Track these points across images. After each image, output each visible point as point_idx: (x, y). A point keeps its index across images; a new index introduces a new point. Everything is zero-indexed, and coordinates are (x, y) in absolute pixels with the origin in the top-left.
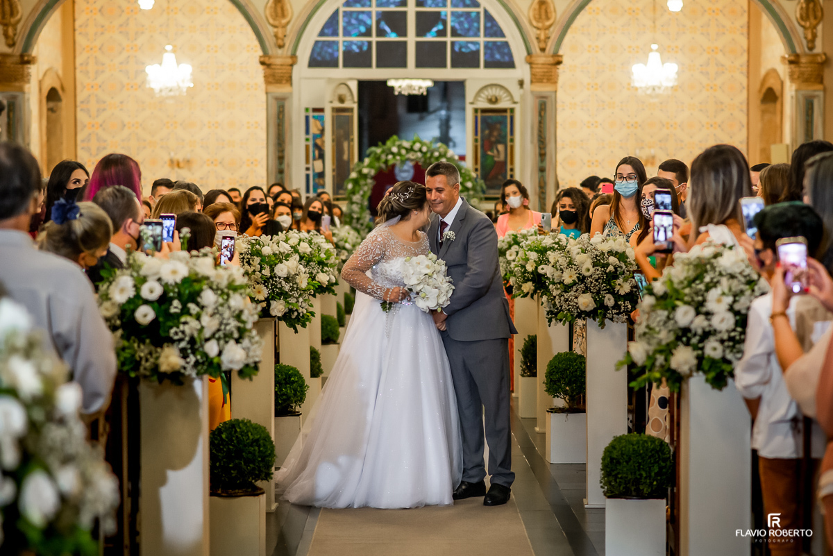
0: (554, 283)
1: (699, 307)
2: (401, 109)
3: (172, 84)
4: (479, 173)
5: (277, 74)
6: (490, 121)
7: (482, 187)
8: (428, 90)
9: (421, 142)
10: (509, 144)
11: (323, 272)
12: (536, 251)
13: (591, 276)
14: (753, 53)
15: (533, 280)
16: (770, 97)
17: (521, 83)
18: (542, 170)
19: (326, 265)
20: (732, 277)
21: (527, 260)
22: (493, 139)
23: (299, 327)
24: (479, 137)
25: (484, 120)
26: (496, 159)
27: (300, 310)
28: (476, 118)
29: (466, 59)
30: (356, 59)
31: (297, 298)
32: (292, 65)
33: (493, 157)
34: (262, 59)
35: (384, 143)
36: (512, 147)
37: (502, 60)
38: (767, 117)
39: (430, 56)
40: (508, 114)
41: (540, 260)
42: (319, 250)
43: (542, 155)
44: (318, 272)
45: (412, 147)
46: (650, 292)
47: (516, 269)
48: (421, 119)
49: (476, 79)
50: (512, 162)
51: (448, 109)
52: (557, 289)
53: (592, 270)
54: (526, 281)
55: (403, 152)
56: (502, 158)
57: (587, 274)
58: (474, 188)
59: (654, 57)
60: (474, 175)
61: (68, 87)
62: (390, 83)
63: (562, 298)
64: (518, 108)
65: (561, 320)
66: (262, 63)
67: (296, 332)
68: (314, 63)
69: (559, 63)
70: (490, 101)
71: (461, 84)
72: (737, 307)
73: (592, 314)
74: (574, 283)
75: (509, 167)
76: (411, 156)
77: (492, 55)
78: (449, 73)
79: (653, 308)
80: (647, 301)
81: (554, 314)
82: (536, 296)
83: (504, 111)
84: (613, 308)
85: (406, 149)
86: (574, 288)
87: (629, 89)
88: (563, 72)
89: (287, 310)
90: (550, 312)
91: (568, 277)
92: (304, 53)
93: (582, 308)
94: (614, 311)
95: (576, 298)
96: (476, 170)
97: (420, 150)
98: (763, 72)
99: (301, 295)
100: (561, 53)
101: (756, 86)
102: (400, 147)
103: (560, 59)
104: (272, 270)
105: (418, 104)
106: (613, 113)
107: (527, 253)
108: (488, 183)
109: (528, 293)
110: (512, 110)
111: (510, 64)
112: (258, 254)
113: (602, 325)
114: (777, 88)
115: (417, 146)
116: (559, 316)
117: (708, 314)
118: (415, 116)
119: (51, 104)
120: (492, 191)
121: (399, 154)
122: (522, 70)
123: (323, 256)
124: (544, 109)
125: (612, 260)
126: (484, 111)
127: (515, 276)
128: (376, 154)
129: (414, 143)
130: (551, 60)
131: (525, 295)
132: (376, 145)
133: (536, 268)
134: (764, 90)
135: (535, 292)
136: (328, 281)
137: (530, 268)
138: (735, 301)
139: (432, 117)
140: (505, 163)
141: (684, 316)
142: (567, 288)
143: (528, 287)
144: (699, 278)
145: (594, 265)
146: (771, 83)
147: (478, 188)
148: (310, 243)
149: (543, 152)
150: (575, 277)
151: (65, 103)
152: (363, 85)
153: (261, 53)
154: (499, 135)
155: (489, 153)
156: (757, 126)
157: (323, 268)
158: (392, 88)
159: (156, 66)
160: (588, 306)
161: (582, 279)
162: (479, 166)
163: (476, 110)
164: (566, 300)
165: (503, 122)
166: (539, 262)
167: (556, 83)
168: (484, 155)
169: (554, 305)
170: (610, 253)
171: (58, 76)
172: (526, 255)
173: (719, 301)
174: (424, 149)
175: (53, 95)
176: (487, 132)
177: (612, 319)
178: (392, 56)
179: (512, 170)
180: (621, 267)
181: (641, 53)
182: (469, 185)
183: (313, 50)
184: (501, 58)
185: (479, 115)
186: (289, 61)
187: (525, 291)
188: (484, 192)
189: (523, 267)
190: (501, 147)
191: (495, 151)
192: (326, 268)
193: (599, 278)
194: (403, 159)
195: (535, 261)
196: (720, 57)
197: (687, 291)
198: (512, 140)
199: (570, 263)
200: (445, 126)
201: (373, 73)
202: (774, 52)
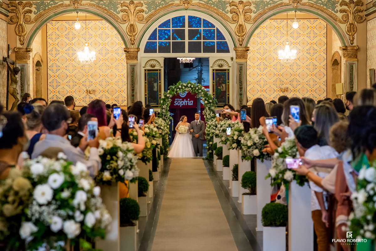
0: (244, 145)
2: (181, 67)
3: (88, 59)
4: (215, 96)
5: (131, 55)
6: (219, 74)
7: (216, 102)
8: (193, 60)
9: (191, 84)
10: (227, 84)
11: (154, 140)
12: (238, 131)
13: (258, 143)
14: (328, 45)
15: (237, 143)
16: (336, 63)
17: (232, 59)
18: (241, 94)
19: (155, 137)
21: (234, 135)
22: (221, 82)
23: (147, 162)
24: (215, 81)
25: (217, 74)
26: (222, 90)
27: (148, 156)
28: (214, 73)
29: (209, 49)
30: (164, 49)
31: (147, 152)
32: (138, 52)
33: (221, 89)
34: (125, 49)
35: (176, 84)
36: (228, 85)
37: (224, 49)
38: (335, 71)
39: (194, 48)
40: (227, 72)
41: (239, 135)
42: (153, 131)
43: (241, 88)
44: (152, 140)
45: (187, 85)
47: (230, 138)
48: (190, 70)
49: (213, 57)
50: (228, 92)
51: (201, 66)
52: (245, 148)
53: (258, 140)
54: (234, 143)
56: (224, 89)
57: (257, 142)
58: (213, 102)
59: (287, 47)
60: (212, 97)
61: (45, 60)
62: (178, 58)
63: (247, 151)
64: (231, 69)
65: (247, 159)
66: (125, 51)
67: (146, 164)
68: (146, 51)
69: (248, 50)
70: (219, 66)
71: (207, 59)
73: (259, 157)
74: (252, 146)
75: (227, 93)
76: (186, 89)
77: (220, 48)
78: (202, 55)
80: (276, 155)
81: (244, 157)
82: (238, 149)
83: (225, 70)
84: (267, 155)
85: (185, 86)
86: (252, 147)
87: (277, 60)
88: (250, 54)
89: (143, 156)
90: (242, 157)
91: (249, 143)
92: (143, 47)
93: (255, 155)
94: (267, 156)
95: (253, 151)
96: (214, 95)
97: (191, 87)
98: (333, 53)
99: (148, 150)
100: (249, 46)
101: (330, 58)
102: (182, 85)
103: (248, 49)
105: (189, 66)
106: (270, 70)
107: (234, 132)
108: (218, 100)
109: (234, 148)
110: (228, 70)
111: (228, 51)
113: (262, 161)
114: (338, 60)
115: (189, 85)
116: (246, 158)
118: (188, 69)
119: (37, 68)
120: (220, 103)
121: (182, 89)
122: (232, 54)
123: (154, 133)
124: (242, 70)
126: (217, 70)
127: (229, 141)
128: (172, 88)
129: (188, 84)
130: (244, 49)
131: (233, 149)
132: (173, 85)
133: (238, 138)
134: (333, 60)
135: (237, 147)
136: (156, 143)
137: (235, 138)
139: (195, 69)
140: (226, 92)
142: (249, 147)
143: (235, 145)
145: (260, 138)
146: (336, 57)
147: (214, 102)
148: (149, 128)
149: (241, 87)
150: (252, 143)
151: (43, 67)
152: (167, 60)
153: (124, 46)
154: (223, 80)
155: (219, 87)
156: (330, 75)
157: (154, 138)
158: (179, 60)
159: (81, 52)
160: (257, 154)
161: (255, 144)
163: (213, 70)
164: (249, 152)
165: (225, 75)
166: (239, 136)
167: (246, 58)
168: (217, 89)
169: (244, 154)
171: (40, 56)
172: (234, 133)
174: (192, 86)
175: (38, 64)
176: (218, 79)
177: (266, 159)
178: (179, 48)
179: (228, 94)
181: (281, 45)
182: (211, 101)
183: (146, 45)
184: (224, 48)
185: (215, 72)
186: (136, 50)
187: (234, 147)
188: (217, 104)
189: (233, 137)
190: (224, 85)
191: (222, 87)
192: (155, 138)
193: (261, 144)
194: (184, 90)
195: (237, 135)
196: (315, 46)
198: (228, 82)
199: (250, 138)
200: (200, 73)
201: (171, 55)
202: (337, 45)
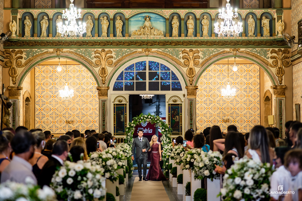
0: (196, 167)
1: (242, 178)
2: (143, 102)
3: (68, 96)
4: (170, 125)
5: (102, 93)
6: (174, 108)
7: (171, 130)
8: (153, 97)
9: (151, 115)
11: (120, 161)
12: (190, 155)
13: (208, 165)
14: (261, 85)
15: (189, 164)
16: (268, 99)
17: (184, 95)
18: (191, 124)
19: (121, 159)
20: (252, 168)
21: (187, 157)
22: (175, 114)
23: (114, 181)
24: (170, 113)
25: (172, 108)
26: (176, 121)
27: (115, 176)
28: (169, 107)
29: (166, 88)
30: (129, 88)
31: (114, 172)
32: (108, 90)
33: (175, 120)
34: (98, 88)
35: (139, 116)
36: (181, 117)
37: (178, 88)
38: (267, 106)
39: (153, 87)
40: (180, 106)
41: (191, 157)
42: (119, 154)
43: (191, 119)
44: (119, 162)
45: (148, 117)
46: (227, 173)
47: (184, 160)
48: (150, 105)
49: (169, 94)
50: (181, 122)
51: (159, 102)
52: (197, 169)
53: (209, 162)
54: (187, 164)
55: (145, 119)
56: (178, 120)
57: (207, 164)
58: (168, 131)
59: (228, 87)
60: (168, 126)
61: (33, 97)
62: (140, 95)
63: (199, 172)
64: (183, 104)
65: (199, 179)
66: (98, 89)
67: (113, 183)
68: (115, 89)
69: (197, 89)
70: (174, 101)
71: (164, 96)
72: (254, 178)
73: (209, 177)
74: (203, 167)
75: (180, 123)
76: (147, 120)
77: (174, 86)
78: (160, 92)
79: (228, 178)
80: (226, 176)
81: (196, 177)
82: (190, 169)
83: (179, 104)
84: (216, 175)
85: (146, 118)
86: (203, 168)
87: (220, 97)
88: (198, 92)
89: (110, 176)
90: (195, 176)
91: (201, 165)
92: (112, 86)
93: (206, 175)
94: (216, 176)
95: (204, 171)
97: (151, 118)
98: (265, 91)
99: (115, 171)
100: (197, 85)
101: (263, 95)
102: (144, 117)
103: (197, 87)
104: (106, 163)
105: (149, 101)
106: (215, 105)
107: (187, 155)
108: (173, 129)
109: (187, 168)
110: (181, 104)
111: (181, 89)
112: (101, 157)
113: (212, 180)
114: (270, 97)
115: (149, 117)
116: (198, 177)
117: (245, 180)
118: (148, 104)
119: (27, 103)
120: (174, 131)
121: (144, 119)
122: (184, 91)
123: (120, 156)
124: (192, 104)
125: (215, 159)
126: (172, 105)
127: (183, 162)
128: (136, 119)
129: (149, 116)
130: (194, 88)
131: (187, 169)
132: (136, 117)
133: (190, 160)
134: (265, 97)
135: (190, 168)
136: (122, 165)
137: (188, 160)
138: (254, 176)
139: (154, 104)
140: (179, 122)
141: (238, 180)
142: (201, 168)
143: (188, 166)
144: (242, 168)
145: (210, 161)
146: (268, 94)
147: (170, 131)
148: (116, 152)
149: (191, 118)
150: (203, 165)
151: (31, 102)
152: (131, 96)
153: (97, 86)
154: (177, 113)
155: (174, 119)
156: (263, 109)
157: (120, 160)
158: (141, 97)
159: (62, 90)
160: (207, 174)
161: (205, 165)
162: (170, 123)
163: (169, 104)
164: (200, 172)
165: (178, 108)
166: (191, 158)
167: (196, 95)
168: (172, 120)
169: (197, 174)
170: (215, 157)
171: (29, 93)
172: (187, 156)
173: (249, 176)
174: (152, 118)
175: (27, 100)
176: (173, 111)
177: (215, 179)
178: (141, 87)
179: (181, 124)
180: (218, 162)
181: (223, 85)
182: (167, 129)
183: (115, 85)
184: (177, 87)
185: (170, 106)
186: (107, 88)
187: (187, 167)
188: (172, 132)
189: (186, 160)
190: (177, 117)
191: (176, 118)
192: (121, 160)
193: (211, 165)
194: (145, 121)
195: (190, 158)
196: (250, 86)
197: (239, 173)
198: (181, 114)
199: (202, 160)
200: (158, 108)
201: (135, 92)
202: (268, 85)
